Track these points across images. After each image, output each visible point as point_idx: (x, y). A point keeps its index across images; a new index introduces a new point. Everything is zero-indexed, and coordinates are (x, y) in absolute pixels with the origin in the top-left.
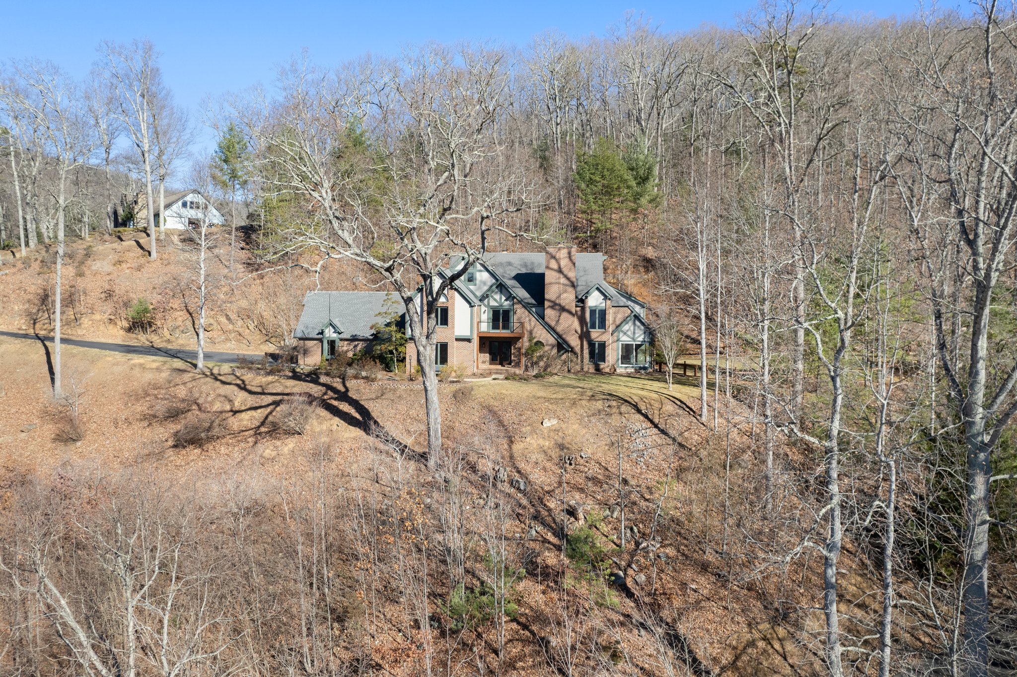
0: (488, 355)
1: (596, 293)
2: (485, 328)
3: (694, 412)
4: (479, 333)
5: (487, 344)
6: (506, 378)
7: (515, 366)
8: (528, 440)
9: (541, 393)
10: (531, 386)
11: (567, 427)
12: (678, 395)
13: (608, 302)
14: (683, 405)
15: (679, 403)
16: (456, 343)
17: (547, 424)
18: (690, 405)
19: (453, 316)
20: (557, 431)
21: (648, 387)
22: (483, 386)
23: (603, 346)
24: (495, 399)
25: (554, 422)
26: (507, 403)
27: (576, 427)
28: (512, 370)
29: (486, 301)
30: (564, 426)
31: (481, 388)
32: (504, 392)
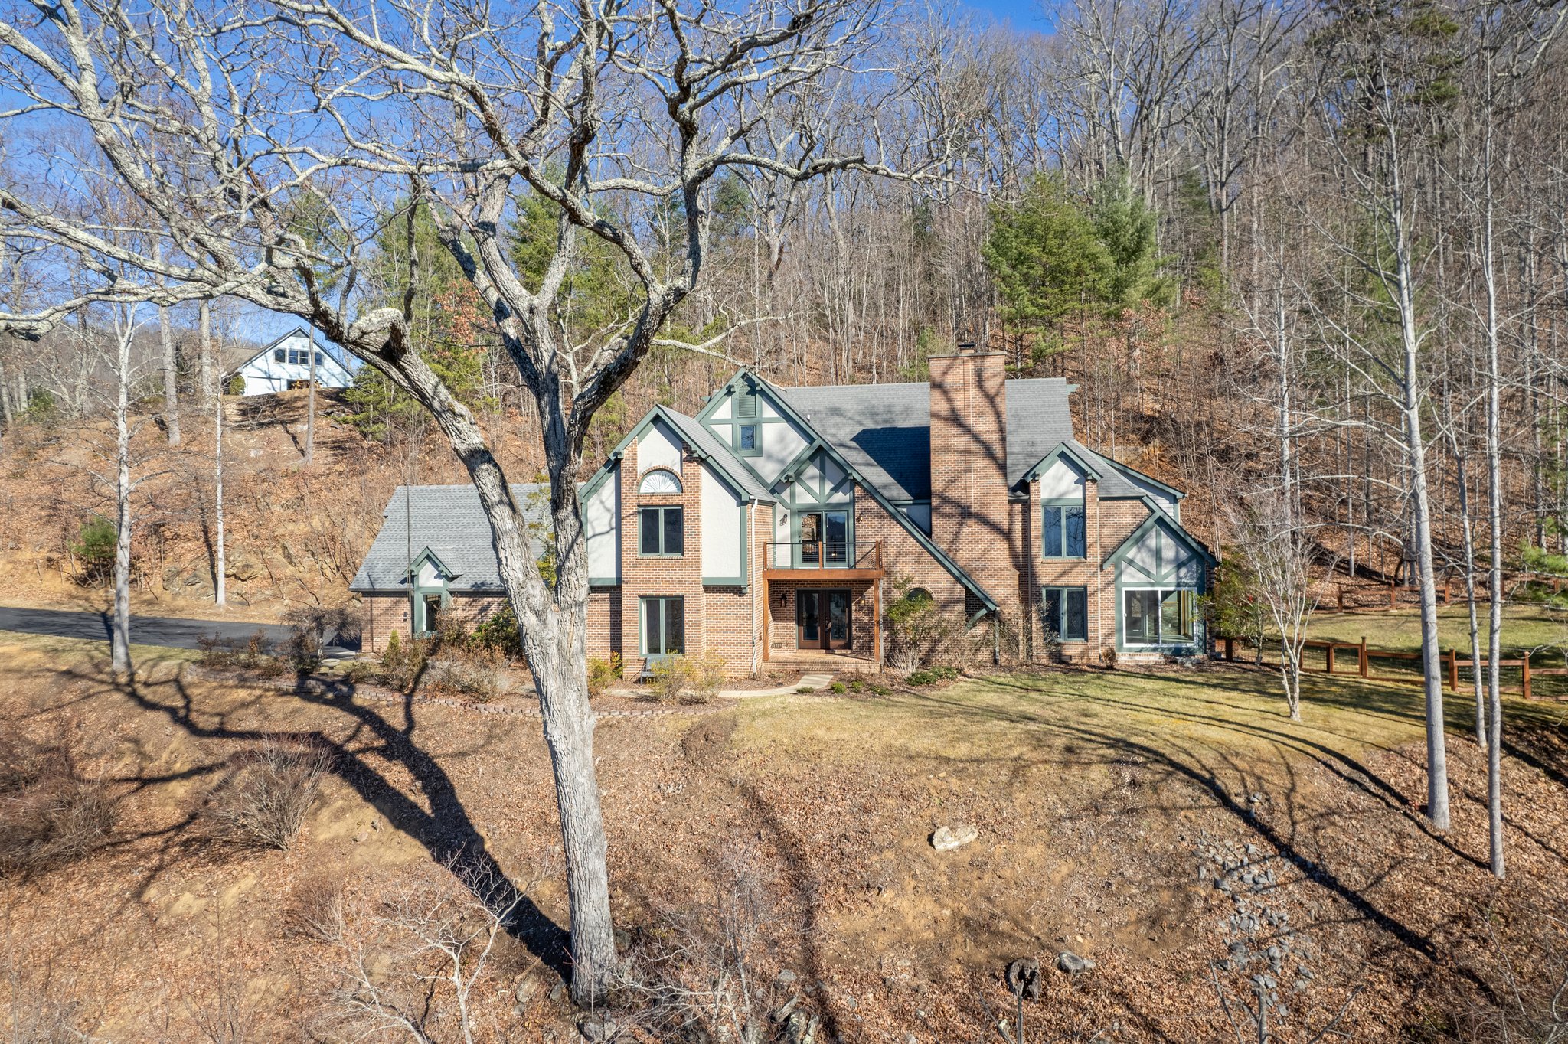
0: (794, 625)
1: (1060, 467)
2: (784, 558)
3: (1403, 801)
4: (766, 570)
5: (792, 597)
6: (833, 690)
7: (857, 653)
8: (887, 896)
9: (925, 742)
10: (896, 712)
11: (1009, 856)
12: (1333, 742)
13: (1091, 489)
14: (1356, 774)
15: (1344, 769)
16: (705, 598)
17: (946, 842)
18: (1382, 775)
19: (697, 528)
20: (978, 865)
21: (1226, 712)
22: (764, 714)
23: (1080, 598)
24: (794, 755)
25: (969, 835)
26: (828, 770)
27: (1035, 852)
28: (850, 664)
29: (786, 495)
30: (999, 850)
31: (760, 723)
32: (821, 733)
